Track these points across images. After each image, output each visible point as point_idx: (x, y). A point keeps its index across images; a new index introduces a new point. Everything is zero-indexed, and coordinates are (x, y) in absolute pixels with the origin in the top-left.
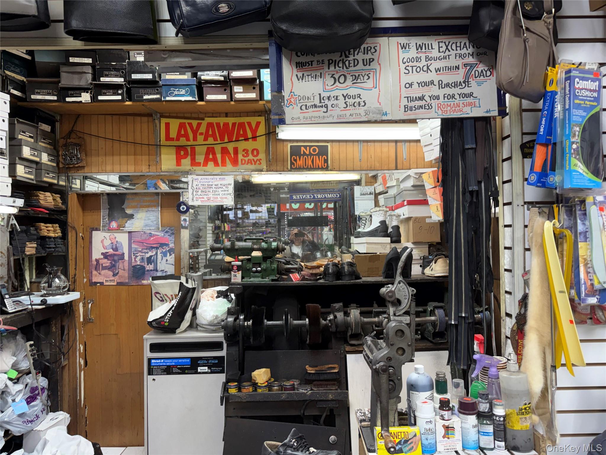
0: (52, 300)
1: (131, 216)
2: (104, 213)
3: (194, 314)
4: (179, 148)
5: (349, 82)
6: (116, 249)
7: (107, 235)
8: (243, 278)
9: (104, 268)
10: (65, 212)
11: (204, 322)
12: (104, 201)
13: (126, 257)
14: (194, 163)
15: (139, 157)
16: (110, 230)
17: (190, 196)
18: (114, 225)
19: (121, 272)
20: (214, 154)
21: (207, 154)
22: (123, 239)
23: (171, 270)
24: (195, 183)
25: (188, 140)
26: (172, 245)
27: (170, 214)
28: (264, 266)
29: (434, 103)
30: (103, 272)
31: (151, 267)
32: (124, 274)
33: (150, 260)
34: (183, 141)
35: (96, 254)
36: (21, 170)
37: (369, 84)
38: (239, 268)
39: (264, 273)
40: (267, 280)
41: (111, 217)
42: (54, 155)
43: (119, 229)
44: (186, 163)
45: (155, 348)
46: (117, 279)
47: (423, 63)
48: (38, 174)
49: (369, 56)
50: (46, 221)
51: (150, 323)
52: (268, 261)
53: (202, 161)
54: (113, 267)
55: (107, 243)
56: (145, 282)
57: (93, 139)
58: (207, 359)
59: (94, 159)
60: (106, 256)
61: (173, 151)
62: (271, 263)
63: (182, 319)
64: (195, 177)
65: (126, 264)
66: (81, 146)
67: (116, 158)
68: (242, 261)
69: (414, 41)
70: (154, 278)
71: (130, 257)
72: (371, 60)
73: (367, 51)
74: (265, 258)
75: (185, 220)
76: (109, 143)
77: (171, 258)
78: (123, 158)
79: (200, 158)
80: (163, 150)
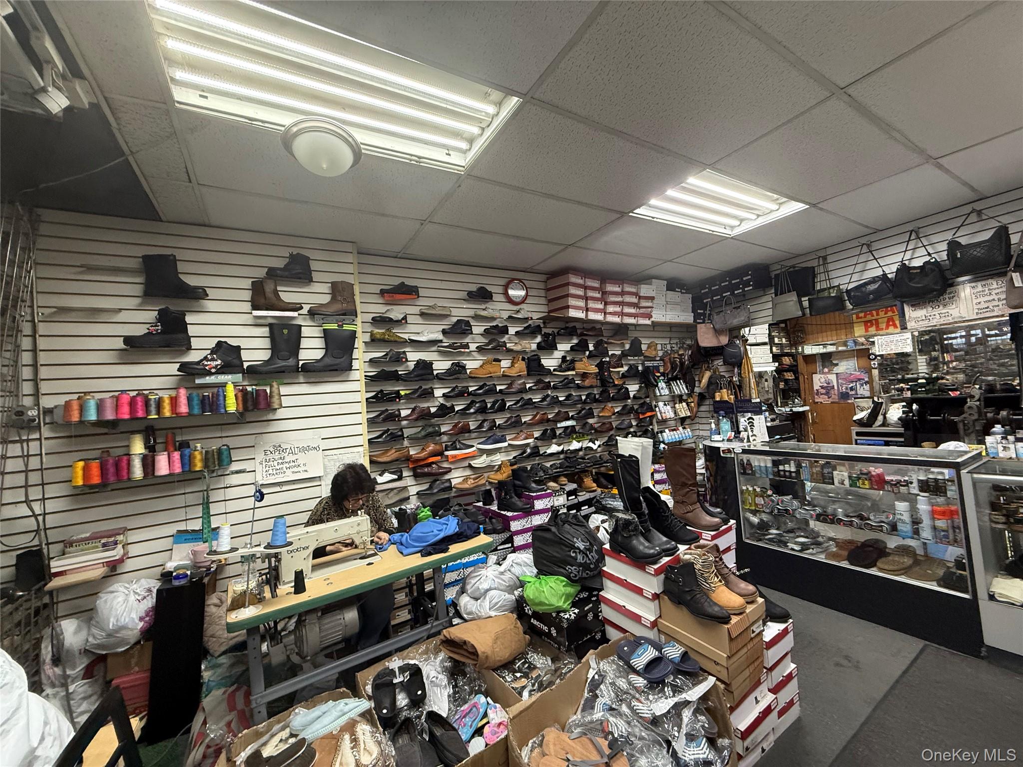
0: (795, 409)
1: (837, 365)
2: (819, 365)
3: (885, 418)
4: (866, 323)
5: (941, 307)
6: (829, 384)
7: (822, 376)
8: (912, 394)
9: (822, 394)
10: (797, 366)
11: (893, 422)
12: (818, 359)
13: (836, 388)
14: (878, 329)
15: (839, 331)
16: (823, 373)
17: (877, 349)
18: (826, 370)
19: (833, 396)
20: (893, 321)
21: (888, 322)
22: (833, 378)
23: (868, 394)
24: (880, 341)
25: (873, 316)
26: (866, 379)
27: (864, 362)
28: (928, 388)
29: (995, 309)
30: (821, 396)
31: (853, 392)
32: (835, 398)
33: (852, 389)
34: (869, 318)
35: (816, 387)
36: (774, 349)
37: (954, 306)
38: (908, 389)
39: (927, 392)
40: (930, 395)
41: (824, 367)
42: (788, 339)
43: (830, 372)
44: (872, 330)
45: (858, 434)
46: (831, 400)
47: (987, 292)
48: (782, 349)
49: (953, 295)
50: (787, 371)
51: (854, 421)
52: (931, 385)
53: (884, 327)
54: (827, 394)
55: (823, 380)
56: (850, 401)
57: (809, 326)
58: (896, 442)
59: (811, 336)
60: (822, 387)
61: (863, 324)
62: (934, 385)
63: (876, 419)
64: (879, 337)
65: (836, 392)
66: (803, 331)
67: (824, 334)
68: (911, 385)
69: (979, 284)
70: (855, 398)
71: (838, 387)
72: (953, 297)
73: (951, 293)
74: (928, 384)
75: (874, 364)
76: (819, 326)
77: (867, 387)
78: (829, 333)
79: (884, 326)
80: (855, 325)
